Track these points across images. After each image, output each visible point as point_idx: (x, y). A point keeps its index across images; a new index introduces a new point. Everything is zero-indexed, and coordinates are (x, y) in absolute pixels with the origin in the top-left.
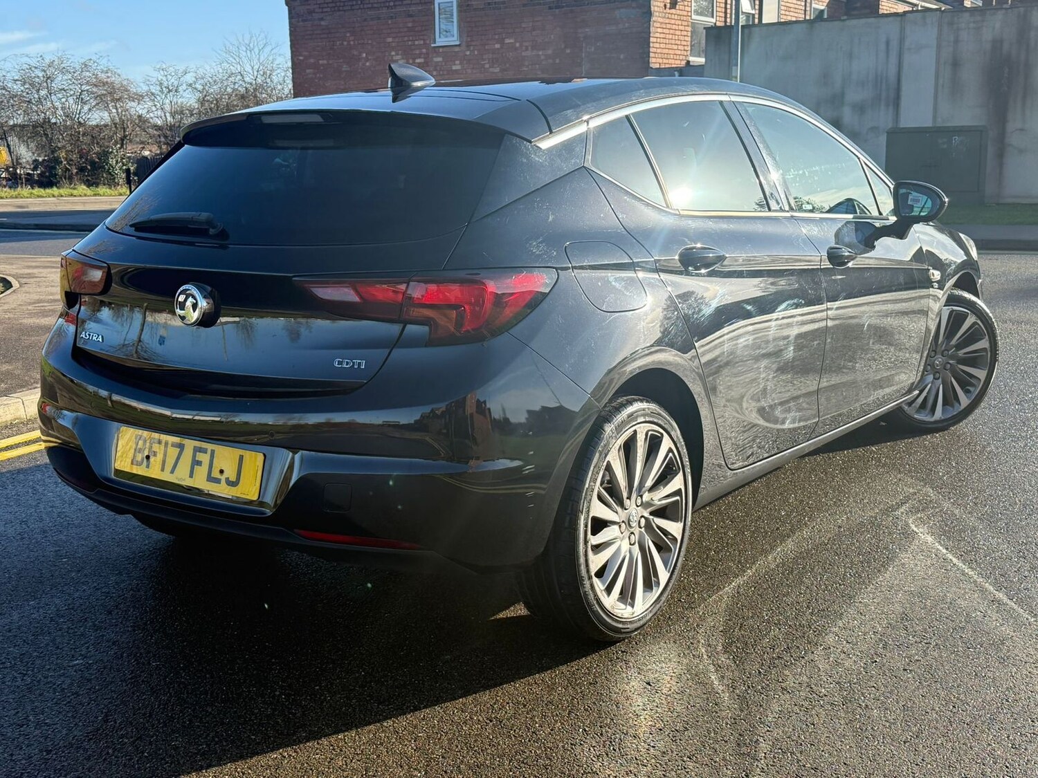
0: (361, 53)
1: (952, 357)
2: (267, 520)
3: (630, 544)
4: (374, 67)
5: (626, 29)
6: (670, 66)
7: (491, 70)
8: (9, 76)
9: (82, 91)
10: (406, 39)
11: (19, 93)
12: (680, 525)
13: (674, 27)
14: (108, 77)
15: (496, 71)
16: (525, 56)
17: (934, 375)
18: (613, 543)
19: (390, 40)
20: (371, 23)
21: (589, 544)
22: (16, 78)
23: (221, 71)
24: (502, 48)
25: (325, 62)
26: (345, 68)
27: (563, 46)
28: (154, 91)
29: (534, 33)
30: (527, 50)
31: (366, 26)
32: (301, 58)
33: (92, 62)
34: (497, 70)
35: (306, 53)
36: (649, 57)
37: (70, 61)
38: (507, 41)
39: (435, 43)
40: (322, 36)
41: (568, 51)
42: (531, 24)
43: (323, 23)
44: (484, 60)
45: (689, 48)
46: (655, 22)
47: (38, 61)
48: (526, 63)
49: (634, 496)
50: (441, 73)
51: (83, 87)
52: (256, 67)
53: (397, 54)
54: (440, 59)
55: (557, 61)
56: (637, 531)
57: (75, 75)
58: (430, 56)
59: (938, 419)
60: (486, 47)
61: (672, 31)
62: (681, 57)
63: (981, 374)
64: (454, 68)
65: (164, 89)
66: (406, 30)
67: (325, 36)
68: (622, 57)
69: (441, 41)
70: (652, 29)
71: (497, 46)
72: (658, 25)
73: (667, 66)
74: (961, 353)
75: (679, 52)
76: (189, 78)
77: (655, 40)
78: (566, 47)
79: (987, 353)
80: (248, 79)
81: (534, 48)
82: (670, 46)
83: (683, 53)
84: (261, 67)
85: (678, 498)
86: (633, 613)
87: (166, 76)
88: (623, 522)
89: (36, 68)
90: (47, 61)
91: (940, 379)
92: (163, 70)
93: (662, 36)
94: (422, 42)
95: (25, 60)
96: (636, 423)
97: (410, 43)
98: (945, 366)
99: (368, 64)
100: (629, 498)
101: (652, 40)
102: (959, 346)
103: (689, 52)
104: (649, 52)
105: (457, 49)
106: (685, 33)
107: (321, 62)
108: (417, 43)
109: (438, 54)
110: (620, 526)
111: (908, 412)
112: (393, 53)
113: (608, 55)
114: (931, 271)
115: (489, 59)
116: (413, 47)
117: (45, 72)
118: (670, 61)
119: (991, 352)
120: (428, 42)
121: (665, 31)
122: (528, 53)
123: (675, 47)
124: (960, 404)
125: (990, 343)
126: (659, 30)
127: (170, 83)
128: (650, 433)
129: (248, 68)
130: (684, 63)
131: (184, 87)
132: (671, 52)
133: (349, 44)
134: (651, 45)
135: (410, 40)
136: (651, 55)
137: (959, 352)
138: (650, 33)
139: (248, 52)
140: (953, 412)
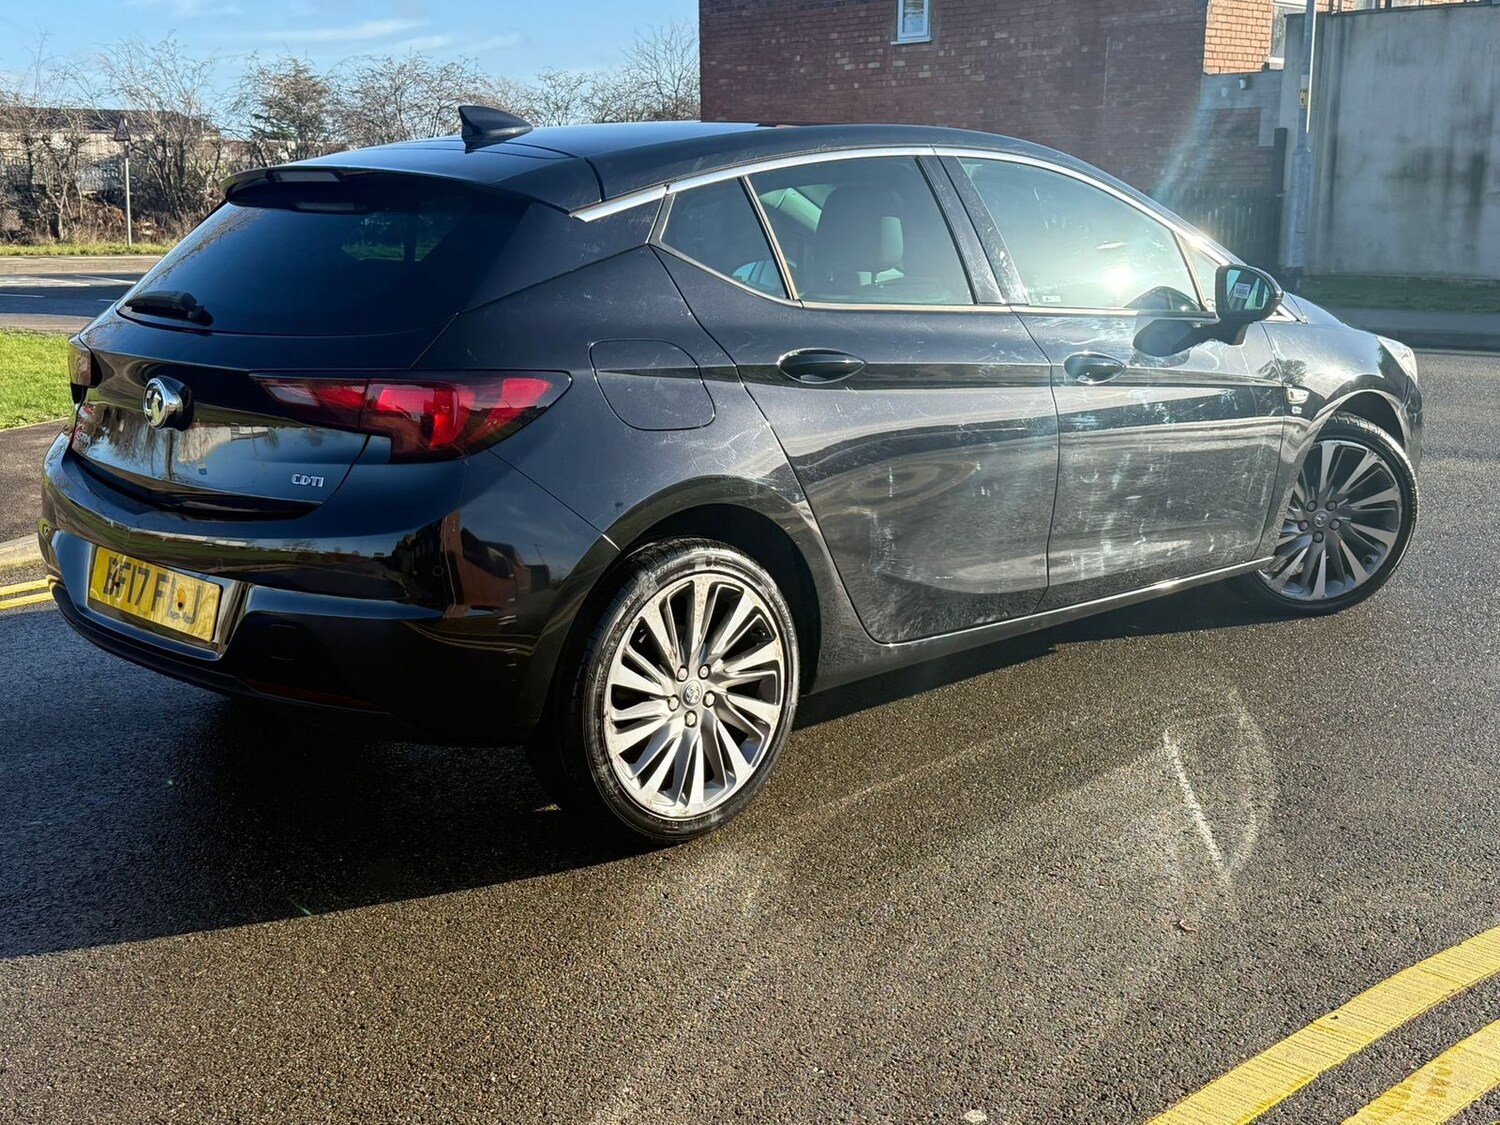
0: (793, 55)
1: (1344, 512)
2: (217, 665)
3: (687, 725)
4: (812, 75)
5: (1171, 16)
6: (1237, 71)
7: (973, 78)
8: (345, 87)
9: (441, 108)
10: (857, 34)
11: (359, 110)
12: (776, 709)
13: (1245, 13)
14: (476, 89)
15: (980, 79)
16: (1022, 58)
17: (1314, 537)
18: (653, 721)
19: (834, 36)
20: (810, 12)
21: (607, 718)
22: (355, 88)
23: (628, 80)
24: (990, 45)
25: (744, 68)
26: (771, 77)
27: (1078, 43)
28: (537, 108)
29: (1037, 24)
30: (1025, 47)
31: (803, 17)
32: (713, 63)
33: (455, 67)
34: (982, 78)
35: (721, 56)
36: (1203, 57)
37: (427, 65)
38: (998, 36)
39: (896, 40)
40: (742, 32)
41: (1085, 49)
42: (1033, 11)
43: (744, 13)
44: (962, 63)
45: (1269, 45)
46: (1213, 6)
47: (385, 66)
48: (1024, 68)
49: (694, 663)
50: (903, 82)
51: (442, 102)
52: (678, 74)
53: (843, 57)
54: (901, 63)
55: (1069, 64)
56: (700, 709)
57: (433, 85)
58: (888, 59)
59: (1319, 598)
60: (968, 45)
61: (1241, 20)
62: (1255, 58)
63: (1388, 538)
64: (921, 75)
65: (551, 106)
66: (857, 21)
67: (747, 31)
68: (1163, 58)
69: (903, 38)
70: (1209, 17)
71: (984, 43)
72: (1220, 11)
73: (1232, 71)
74: (1356, 506)
75: (1252, 50)
76: (585, 90)
77: (1213, 33)
78: (1082, 44)
79: (1397, 508)
80: (666, 90)
81: (1034, 46)
82: (1238, 42)
83: (1259, 51)
84: (685, 73)
85: (774, 672)
86: (686, 812)
87: (554, 87)
88: (674, 696)
89: (381, 75)
90: (396, 66)
91: (1324, 542)
92: (550, 78)
93: (1225, 26)
94: (878, 39)
95: (367, 63)
96: (691, 571)
97: (862, 40)
98: (1330, 524)
99: (802, 71)
100: (685, 666)
101: (1208, 33)
102: (1353, 496)
103: (1268, 51)
104: (1203, 51)
105: (926, 48)
106: (1264, 22)
107: (739, 68)
108: (871, 39)
109: (899, 56)
110: (669, 701)
111: (1271, 586)
112: (838, 55)
113: (1142, 55)
114: (1290, 390)
115: (971, 63)
116: (865, 46)
117: (393, 80)
118: (1237, 64)
119: (1403, 506)
120: (886, 38)
121: (1230, 19)
122: (1028, 53)
123: (1247, 43)
124: (1354, 579)
125: (1402, 493)
126: (1221, 18)
127: (559, 97)
128: (720, 586)
129: (667, 76)
130: (1259, 66)
131: (578, 101)
132: (1238, 50)
133: (778, 43)
134: (1207, 40)
135: (861, 36)
136: (1206, 54)
137: (1351, 505)
138: (1206, 22)
139: (668, 51)
140: (1342, 588)
